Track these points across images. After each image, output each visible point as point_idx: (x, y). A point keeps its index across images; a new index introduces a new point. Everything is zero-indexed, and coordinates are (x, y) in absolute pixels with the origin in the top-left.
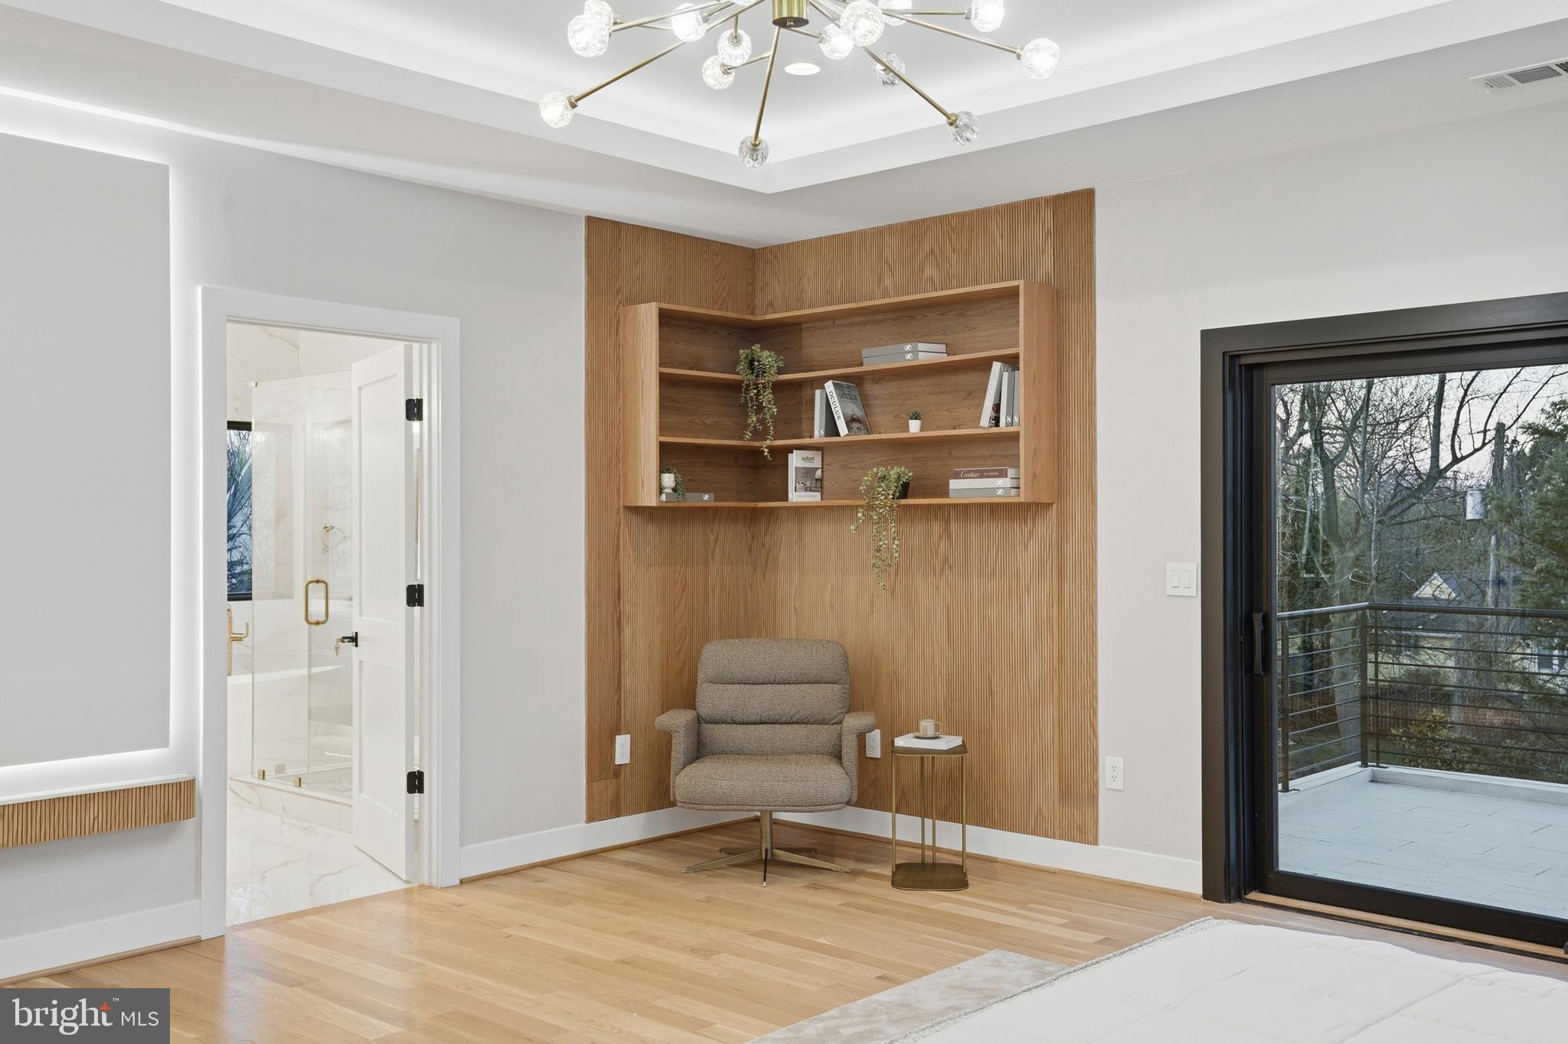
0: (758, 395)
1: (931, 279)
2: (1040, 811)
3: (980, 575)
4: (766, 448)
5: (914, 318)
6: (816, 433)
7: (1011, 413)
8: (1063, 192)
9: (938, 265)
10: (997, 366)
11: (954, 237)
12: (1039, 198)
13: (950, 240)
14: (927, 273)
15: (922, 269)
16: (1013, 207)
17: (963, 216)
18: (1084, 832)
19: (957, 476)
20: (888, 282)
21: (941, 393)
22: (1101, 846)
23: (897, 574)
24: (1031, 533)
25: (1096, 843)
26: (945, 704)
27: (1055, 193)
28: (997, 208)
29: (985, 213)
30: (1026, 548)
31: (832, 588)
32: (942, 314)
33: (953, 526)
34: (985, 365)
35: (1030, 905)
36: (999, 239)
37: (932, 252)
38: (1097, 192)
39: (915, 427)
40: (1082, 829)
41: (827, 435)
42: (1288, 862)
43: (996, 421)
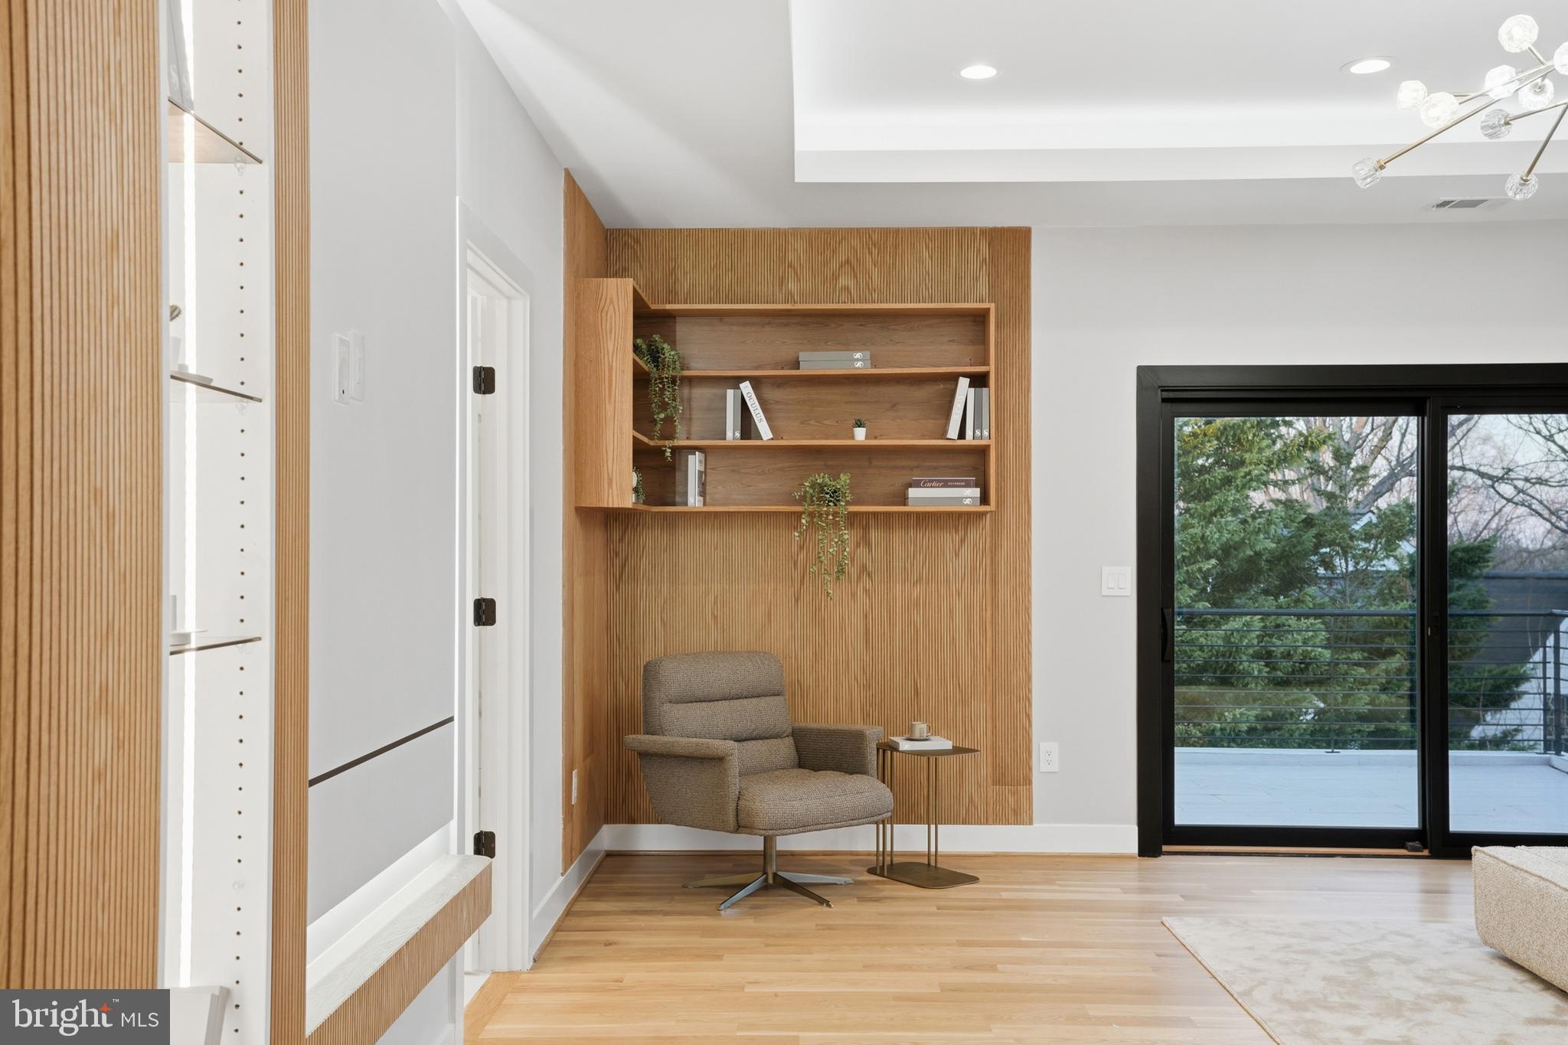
1: (847, 289)
2: (971, 800)
3: (904, 582)
4: (670, 448)
5: (827, 325)
6: (729, 435)
7: (978, 425)
8: (1000, 226)
9: (855, 276)
10: (964, 382)
11: (875, 251)
12: (973, 228)
13: (870, 253)
14: (843, 281)
15: (835, 278)
16: (945, 233)
17: (886, 232)
18: (1020, 814)
19: (917, 484)
20: (792, 286)
21: (860, 402)
22: (1035, 825)
23: (802, 582)
24: (962, 541)
25: (1031, 823)
26: (862, 709)
27: (991, 225)
28: (926, 231)
29: (914, 232)
30: (957, 555)
31: (716, 598)
32: (861, 325)
33: (874, 535)
36: (928, 261)
37: (848, 262)
38: (1033, 231)
39: (860, 435)
40: (1016, 812)
41: (742, 438)
42: (1183, 817)
43: (962, 435)
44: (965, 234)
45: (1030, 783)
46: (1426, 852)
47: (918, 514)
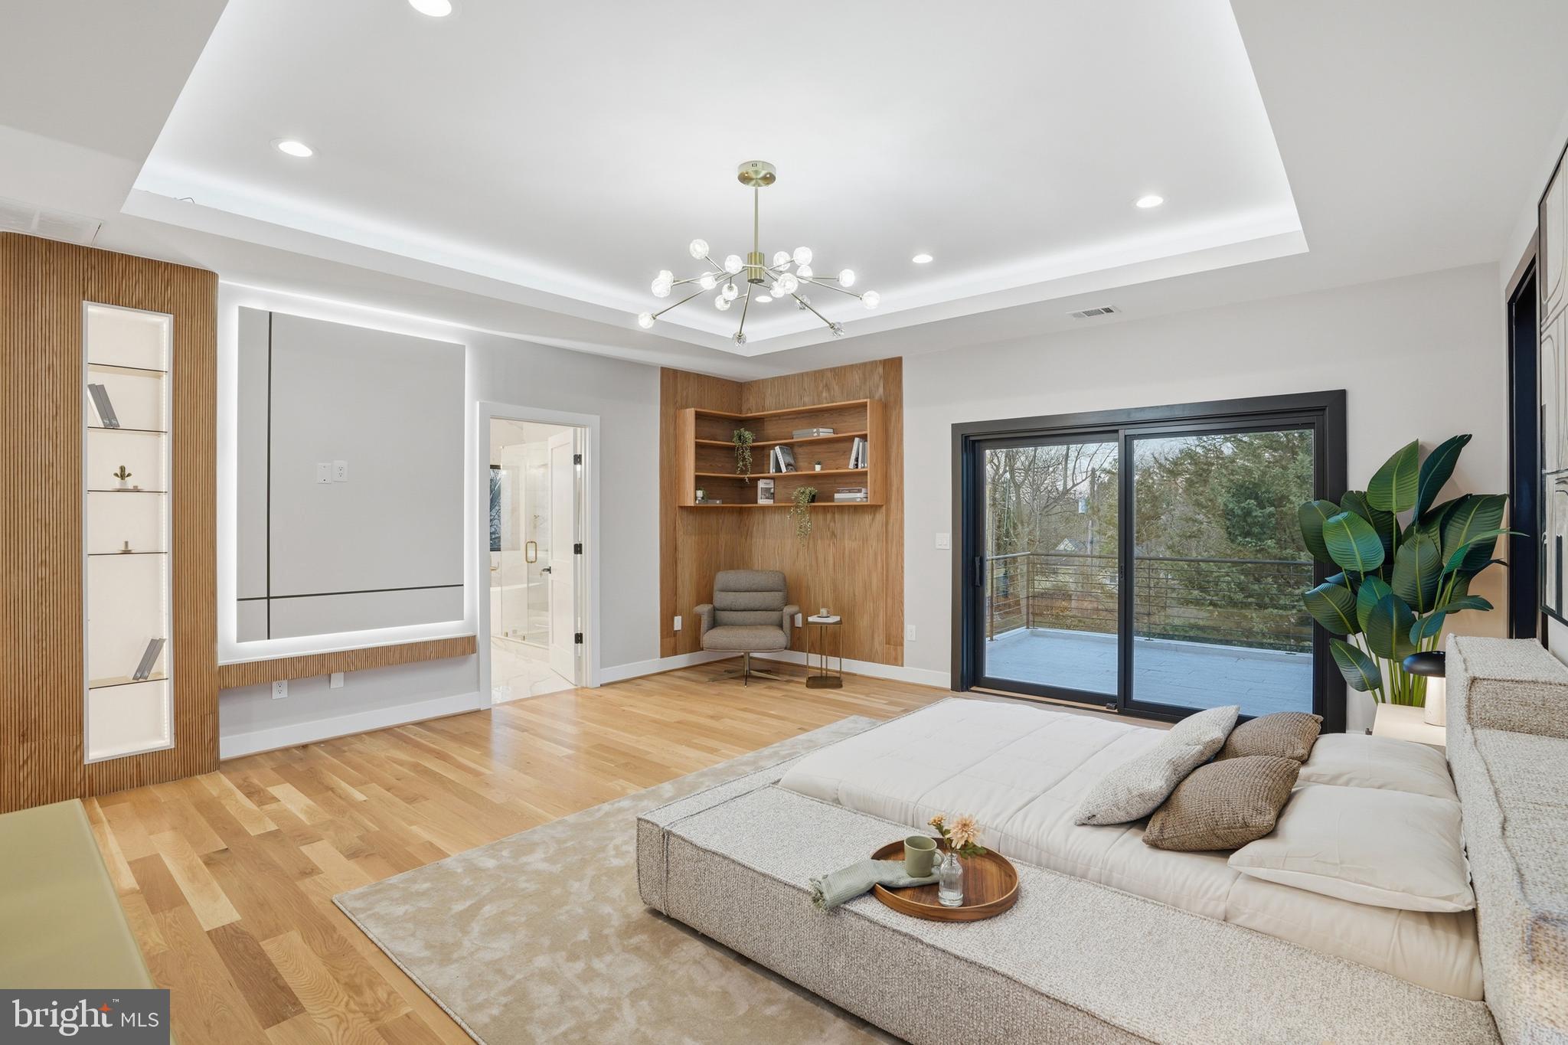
0: (743, 452)
1: (827, 398)
2: (876, 651)
3: (849, 538)
4: (747, 478)
5: (818, 416)
6: (771, 471)
7: (863, 462)
8: (887, 358)
9: (829, 391)
10: (857, 440)
12: (876, 360)
13: (836, 379)
14: (825, 394)
15: (821, 393)
17: (840, 369)
18: (897, 660)
19: (838, 492)
21: (831, 452)
22: (904, 667)
23: (809, 539)
24: (873, 520)
25: (902, 666)
26: (833, 601)
27: (883, 358)
29: (851, 367)
30: (870, 525)
31: (779, 545)
32: (832, 415)
33: (836, 516)
34: (851, 439)
35: (872, 695)
36: (858, 379)
37: (826, 384)
38: (903, 358)
39: (818, 468)
40: (896, 659)
41: (776, 472)
42: (989, 672)
43: (857, 466)
44: (874, 364)
45: (902, 645)
46: (1116, 711)
47: (838, 506)
